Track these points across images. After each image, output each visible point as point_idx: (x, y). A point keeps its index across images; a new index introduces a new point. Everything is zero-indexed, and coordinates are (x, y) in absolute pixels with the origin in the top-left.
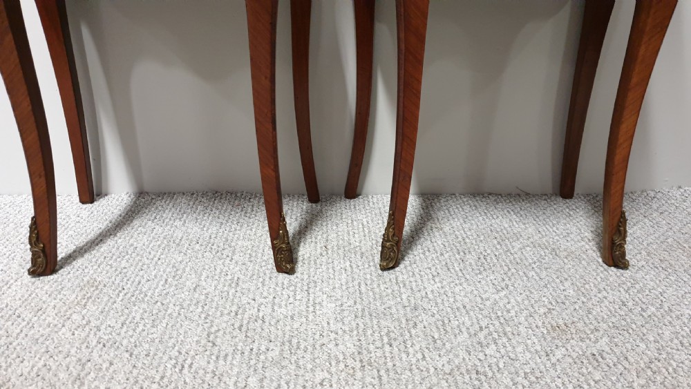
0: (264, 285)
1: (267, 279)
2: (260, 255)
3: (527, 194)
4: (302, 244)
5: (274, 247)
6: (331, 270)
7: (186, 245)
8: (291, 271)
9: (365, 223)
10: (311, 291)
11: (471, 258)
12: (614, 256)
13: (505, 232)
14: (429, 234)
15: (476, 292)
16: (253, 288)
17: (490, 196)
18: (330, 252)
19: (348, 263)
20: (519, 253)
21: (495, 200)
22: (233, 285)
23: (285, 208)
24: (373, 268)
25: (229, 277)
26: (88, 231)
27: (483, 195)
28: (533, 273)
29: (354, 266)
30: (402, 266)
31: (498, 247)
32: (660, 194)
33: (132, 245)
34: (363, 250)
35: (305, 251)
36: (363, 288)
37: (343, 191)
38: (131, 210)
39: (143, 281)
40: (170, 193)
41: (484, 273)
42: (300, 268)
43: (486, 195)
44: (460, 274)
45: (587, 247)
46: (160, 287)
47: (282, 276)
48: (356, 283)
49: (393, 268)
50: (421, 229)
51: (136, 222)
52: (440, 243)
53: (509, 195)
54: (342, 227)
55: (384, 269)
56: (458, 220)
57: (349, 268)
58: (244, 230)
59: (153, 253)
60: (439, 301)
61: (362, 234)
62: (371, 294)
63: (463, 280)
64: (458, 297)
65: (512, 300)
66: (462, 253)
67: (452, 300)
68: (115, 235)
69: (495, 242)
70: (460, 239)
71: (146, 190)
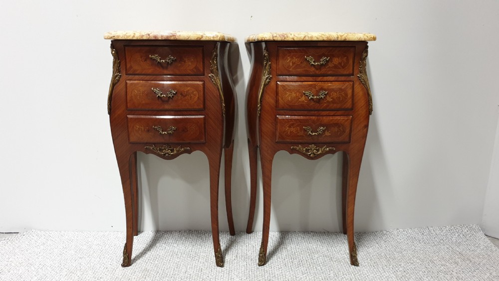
0: (212, 271)
1: (213, 269)
2: (210, 259)
3: (328, 232)
4: (227, 255)
5: (216, 256)
6: (238, 266)
7: (180, 255)
8: (222, 266)
9: (254, 245)
10: (230, 274)
11: (296, 262)
12: (354, 262)
13: (313, 250)
14: (281, 251)
15: (294, 275)
16: (207, 272)
17: (311, 233)
18: (238, 258)
19: (245, 263)
20: (316, 259)
21: (313, 235)
22: (200, 271)
23: (220, 238)
24: (255, 265)
25: (198, 268)
26: (139, 248)
28: (319, 268)
29: (248, 264)
30: (267, 264)
31: (308, 256)
32: (388, 233)
33: (158, 255)
34: (252, 258)
35: (228, 258)
36: (250, 273)
37: (246, 231)
38: (154, 239)
39: (165, 269)
40: (170, 231)
41: (300, 267)
42: (226, 265)
43: (309, 232)
44: (290, 268)
45: (346, 257)
46: (172, 272)
47: (219, 268)
48: (248, 271)
49: (263, 265)
50: (278, 248)
51: (158, 245)
52: (284, 255)
53: (320, 232)
54: (244, 247)
55: (259, 265)
56: (295, 244)
57: (245, 265)
58: (203, 248)
59: (167, 258)
60: (279, 278)
61: (252, 250)
62: (253, 275)
63: (290, 270)
64: (287, 277)
65: (308, 278)
66: (293, 259)
67: (284, 277)
68: (150, 250)
69: (308, 254)
70: (293, 253)
71: (160, 229)
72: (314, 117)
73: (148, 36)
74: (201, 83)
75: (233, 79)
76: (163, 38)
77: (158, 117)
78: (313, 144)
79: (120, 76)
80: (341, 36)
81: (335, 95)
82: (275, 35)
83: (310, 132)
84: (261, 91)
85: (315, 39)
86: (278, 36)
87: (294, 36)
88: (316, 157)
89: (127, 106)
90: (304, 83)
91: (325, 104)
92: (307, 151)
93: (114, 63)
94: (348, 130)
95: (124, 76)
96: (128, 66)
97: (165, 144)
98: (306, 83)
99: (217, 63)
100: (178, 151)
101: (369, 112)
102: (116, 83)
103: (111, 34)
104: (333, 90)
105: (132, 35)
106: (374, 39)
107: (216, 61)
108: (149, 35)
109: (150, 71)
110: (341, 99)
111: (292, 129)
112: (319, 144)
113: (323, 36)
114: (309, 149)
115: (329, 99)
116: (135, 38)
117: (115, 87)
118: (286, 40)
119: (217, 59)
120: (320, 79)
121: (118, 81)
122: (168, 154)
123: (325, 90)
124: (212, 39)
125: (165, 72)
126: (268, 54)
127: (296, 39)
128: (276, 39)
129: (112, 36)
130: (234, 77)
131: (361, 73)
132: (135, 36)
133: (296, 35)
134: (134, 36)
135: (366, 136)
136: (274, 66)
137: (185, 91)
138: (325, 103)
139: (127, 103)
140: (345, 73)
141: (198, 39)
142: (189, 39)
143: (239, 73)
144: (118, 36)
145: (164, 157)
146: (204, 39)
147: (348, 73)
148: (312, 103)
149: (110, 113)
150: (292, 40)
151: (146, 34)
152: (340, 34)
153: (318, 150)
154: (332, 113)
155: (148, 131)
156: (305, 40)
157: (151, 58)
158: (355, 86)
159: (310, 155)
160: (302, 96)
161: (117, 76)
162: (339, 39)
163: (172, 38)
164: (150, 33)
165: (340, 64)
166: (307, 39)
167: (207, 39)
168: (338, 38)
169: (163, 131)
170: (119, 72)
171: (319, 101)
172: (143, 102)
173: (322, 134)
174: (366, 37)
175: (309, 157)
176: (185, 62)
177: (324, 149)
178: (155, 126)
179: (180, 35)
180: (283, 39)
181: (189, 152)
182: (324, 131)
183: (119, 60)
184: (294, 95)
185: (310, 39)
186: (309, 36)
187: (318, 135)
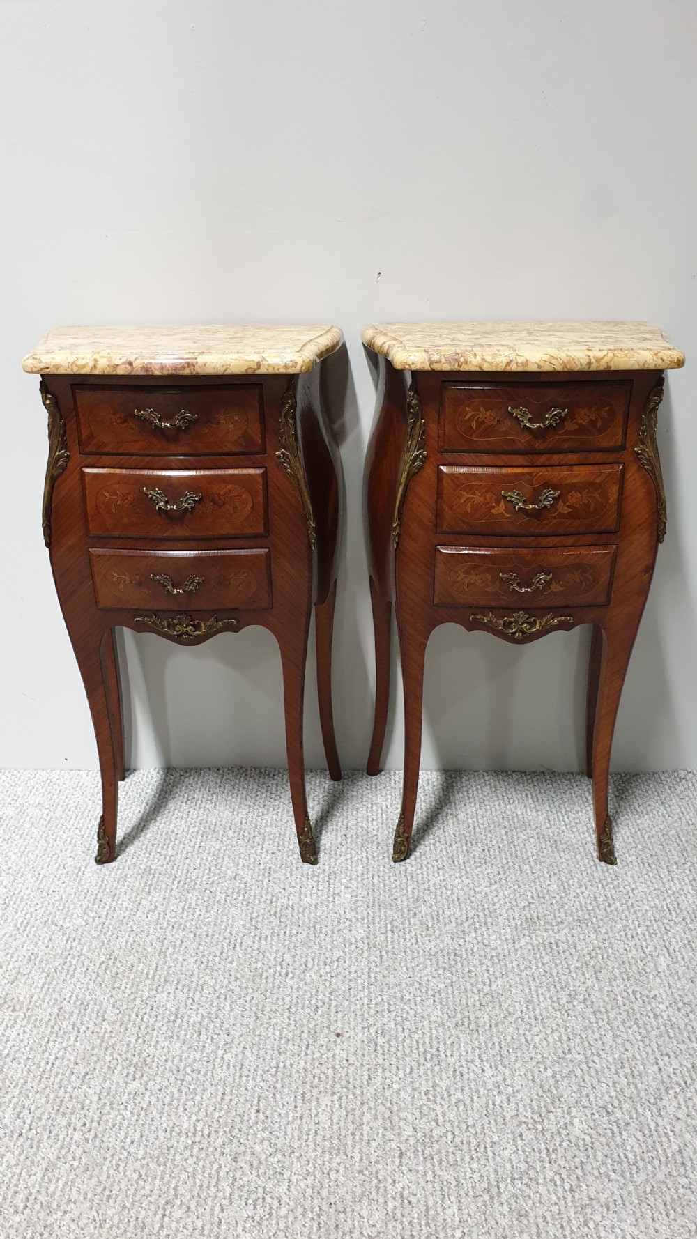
0: (291, 875)
1: (294, 869)
2: (286, 844)
3: (553, 772)
4: (324, 832)
5: (300, 842)
6: (349, 861)
7: (221, 832)
8: (315, 862)
9: (384, 808)
10: (332, 881)
11: (476, 851)
12: (606, 854)
13: (516, 820)
14: (443, 823)
15: (471, 886)
16: (283, 878)
17: (514, 774)
18: (349, 840)
19: (364, 854)
20: (522, 845)
21: (517, 780)
22: (266, 875)
23: (308, 788)
24: (386, 860)
25: (262, 867)
26: (130, 815)
27: (507, 772)
28: (527, 867)
29: (370, 857)
30: (412, 857)
31: (504, 837)
32: (691, 775)
33: (173, 831)
34: (379, 840)
35: (327, 840)
36: (376, 880)
37: (366, 767)
38: (162, 790)
39: (191, 870)
40: (197, 769)
41: (484, 867)
42: (322, 857)
43: (509, 773)
44: (463, 867)
45: (589, 839)
46: (206, 876)
47: (307, 866)
48: (370, 875)
49: (405, 859)
50: (436, 815)
51: (171, 805)
52: (451, 832)
53: (534, 772)
54: (362, 811)
55: (395, 861)
56: (475, 804)
57: (365, 860)
58: (270, 815)
59: (193, 840)
60: (438, 893)
61: (380, 820)
62: (382, 885)
63: (464, 872)
64: (455, 890)
65: (501, 894)
66: (469, 845)
67: (449, 892)
68: (156, 820)
69: (503, 832)
70: (471, 828)
71: (175, 764)
72: (525, 551)
73: (128, 366)
74: (259, 471)
75: (332, 429)
76: (165, 372)
77: (160, 553)
78: (521, 609)
79: (68, 457)
80: (598, 360)
81: (575, 498)
82: (436, 357)
83: (515, 586)
84: (401, 488)
85: (533, 368)
86: (443, 360)
87: (483, 359)
88: (529, 638)
89: (87, 529)
90: (504, 471)
91: (554, 521)
92: (507, 625)
93: (52, 426)
94: (604, 578)
95: (78, 458)
96: (85, 433)
97: (179, 612)
98: (509, 470)
99: (295, 422)
100: (211, 627)
101: (658, 536)
102: (60, 475)
103: (41, 362)
104: (573, 487)
105: (91, 364)
106: (680, 363)
107: (294, 418)
108: (131, 364)
109: (136, 448)
110: (592, 509)
111: (473, 577)
112: (534, 611)
113: (553, 361)
114: (512, 623)
115: (563, 509)
116: (97, 372)
117: (56, 484)
118: (461, 369)
119: (294, 414)
120: (542, 459)
121: (64, 469)
122: (187, 634)
123: (555, 488)
124: (282, 371)
125: (173, 450)
126: (420, 401)
127: (486, 368)
128: (437, 367)
129: (42, 365)
130: (336, 426)
131: (643, 443)
132: (98, 366)
133: (488, 359)
134: (95, 367)
135: (648, 590)
136: (433, 427)
137: (222, 493)
138: (554, 518)
139: (87, 521)
140: (605, 444)
141: (250, 372)
142: (228, 372)
143: (348, 415)
144: (57, 367)
145: (179, 640)
146: (263, 370)
147: (612, 444)
148: (524, 519)
149: (48, 544)
150: (478, 369)
151: (124, 360)
152: (595, 353)
153: (532, 624)
154: (570, 540)
155: (140, 584)
156: (508, 369)
157: (139, 417)
158: (628, 475)
159: (515, 633)
160: (498, 502)
161: (61, 456)
162: (593, 368)
163: (187, 372)
164: (132, 359)
165: (593, 423)
166: (514, 368)
167: (271, 371)
168: (590, 364)
169: (174, 586)
170: (65, 447)
171: (537, 515)
172: (125, 520)
173: (544, 589)
174: (660, 362)
175: (511, 639)
176: (218, 424)
177: (547, 621)
178: (155, 575)
179: (205, 365)
180: (456, 367)
181: (236, 629)
182: (548, 583)
183: (61, 418)
184: (479, 498)
185: (520, 369)
186: (520, 360)
187: (534, 592)
